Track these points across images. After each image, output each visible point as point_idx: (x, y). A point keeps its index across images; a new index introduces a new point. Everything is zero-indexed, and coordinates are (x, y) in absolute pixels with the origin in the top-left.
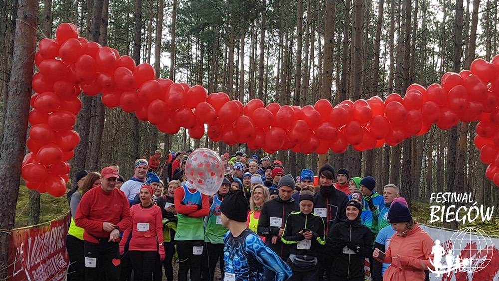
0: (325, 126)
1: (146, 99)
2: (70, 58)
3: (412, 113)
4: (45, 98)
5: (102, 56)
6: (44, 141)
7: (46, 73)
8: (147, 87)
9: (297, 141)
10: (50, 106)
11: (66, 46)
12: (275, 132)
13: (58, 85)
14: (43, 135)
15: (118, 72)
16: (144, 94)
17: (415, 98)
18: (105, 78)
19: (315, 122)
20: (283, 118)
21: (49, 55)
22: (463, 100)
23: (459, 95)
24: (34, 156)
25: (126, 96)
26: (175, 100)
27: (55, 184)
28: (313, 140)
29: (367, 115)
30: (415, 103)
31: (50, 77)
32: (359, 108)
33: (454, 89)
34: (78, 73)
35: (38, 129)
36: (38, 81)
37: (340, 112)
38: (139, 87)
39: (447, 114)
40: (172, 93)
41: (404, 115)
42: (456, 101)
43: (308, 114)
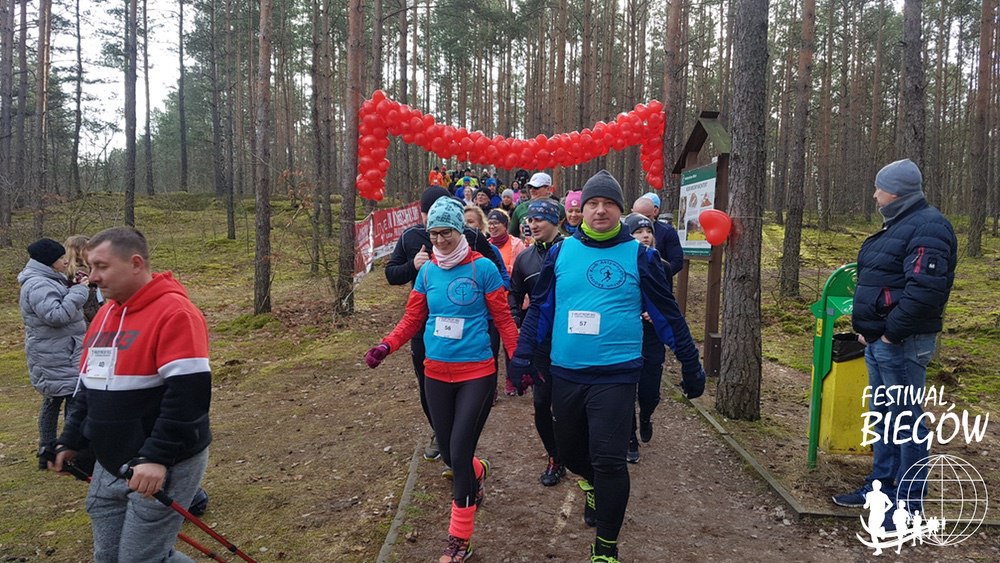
0: (542, 151)
1: (430, 138)
2: (383, 113)
3: (597, 141)
4: (368, 139)
5: (402, 111)
6: (369, 166)
7: (369, 124)
8: (430, 129)
9: (525, 161)
10: (372, 144)
11: (381, 105)
12: (511, 156)
13: (375, 130)
14: (368, 163)
15: (413, 120)
16: (430, 134)
17: (598, 131)
18: (405, 124)
19: (535, 149)
20: (516, 147)
21: (368, 111)
22: (629, 132)
23: (625, 129)
24: (363, 177)
25: (418, 136)
26: (448, 137)
27: (376, 193)
28: (535, 161)
29: (569, 144)
30: (599, 135)
31: (370, 125)
32: (563, 140)
33: (623, 125)
34: (389, 121)
35: (365, 159)
36: (363, 128)
37: (551, 142)
38: (426, 130)
39: (619, 141)
40: (446, 133)
41: (591, 143)
42: (624, 133)
43: (531, 144)
